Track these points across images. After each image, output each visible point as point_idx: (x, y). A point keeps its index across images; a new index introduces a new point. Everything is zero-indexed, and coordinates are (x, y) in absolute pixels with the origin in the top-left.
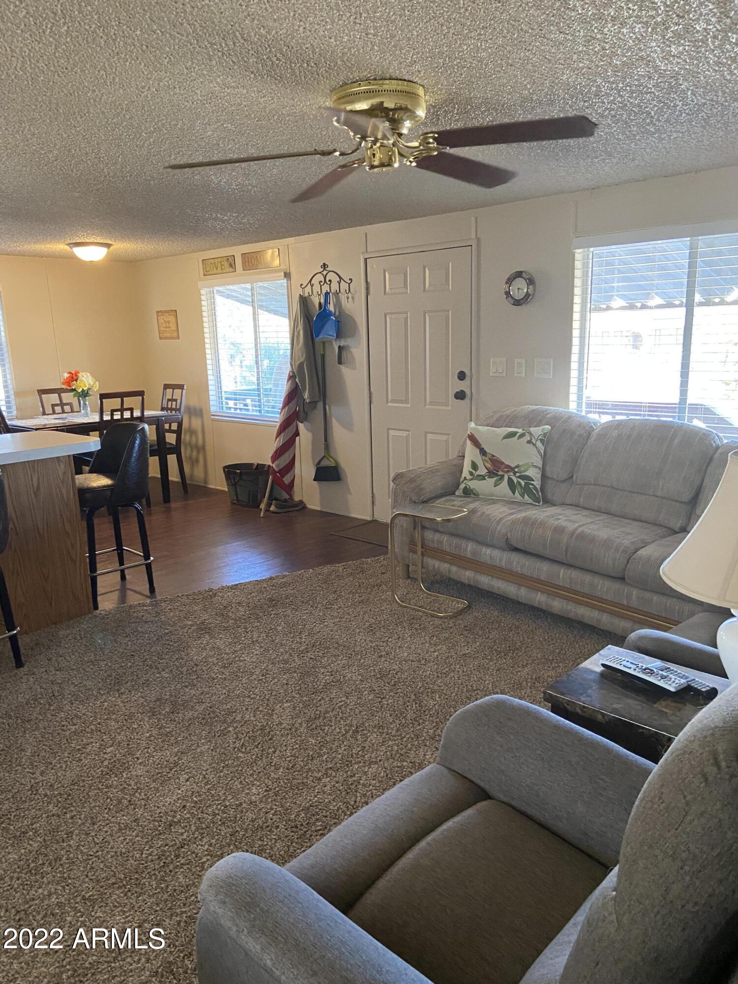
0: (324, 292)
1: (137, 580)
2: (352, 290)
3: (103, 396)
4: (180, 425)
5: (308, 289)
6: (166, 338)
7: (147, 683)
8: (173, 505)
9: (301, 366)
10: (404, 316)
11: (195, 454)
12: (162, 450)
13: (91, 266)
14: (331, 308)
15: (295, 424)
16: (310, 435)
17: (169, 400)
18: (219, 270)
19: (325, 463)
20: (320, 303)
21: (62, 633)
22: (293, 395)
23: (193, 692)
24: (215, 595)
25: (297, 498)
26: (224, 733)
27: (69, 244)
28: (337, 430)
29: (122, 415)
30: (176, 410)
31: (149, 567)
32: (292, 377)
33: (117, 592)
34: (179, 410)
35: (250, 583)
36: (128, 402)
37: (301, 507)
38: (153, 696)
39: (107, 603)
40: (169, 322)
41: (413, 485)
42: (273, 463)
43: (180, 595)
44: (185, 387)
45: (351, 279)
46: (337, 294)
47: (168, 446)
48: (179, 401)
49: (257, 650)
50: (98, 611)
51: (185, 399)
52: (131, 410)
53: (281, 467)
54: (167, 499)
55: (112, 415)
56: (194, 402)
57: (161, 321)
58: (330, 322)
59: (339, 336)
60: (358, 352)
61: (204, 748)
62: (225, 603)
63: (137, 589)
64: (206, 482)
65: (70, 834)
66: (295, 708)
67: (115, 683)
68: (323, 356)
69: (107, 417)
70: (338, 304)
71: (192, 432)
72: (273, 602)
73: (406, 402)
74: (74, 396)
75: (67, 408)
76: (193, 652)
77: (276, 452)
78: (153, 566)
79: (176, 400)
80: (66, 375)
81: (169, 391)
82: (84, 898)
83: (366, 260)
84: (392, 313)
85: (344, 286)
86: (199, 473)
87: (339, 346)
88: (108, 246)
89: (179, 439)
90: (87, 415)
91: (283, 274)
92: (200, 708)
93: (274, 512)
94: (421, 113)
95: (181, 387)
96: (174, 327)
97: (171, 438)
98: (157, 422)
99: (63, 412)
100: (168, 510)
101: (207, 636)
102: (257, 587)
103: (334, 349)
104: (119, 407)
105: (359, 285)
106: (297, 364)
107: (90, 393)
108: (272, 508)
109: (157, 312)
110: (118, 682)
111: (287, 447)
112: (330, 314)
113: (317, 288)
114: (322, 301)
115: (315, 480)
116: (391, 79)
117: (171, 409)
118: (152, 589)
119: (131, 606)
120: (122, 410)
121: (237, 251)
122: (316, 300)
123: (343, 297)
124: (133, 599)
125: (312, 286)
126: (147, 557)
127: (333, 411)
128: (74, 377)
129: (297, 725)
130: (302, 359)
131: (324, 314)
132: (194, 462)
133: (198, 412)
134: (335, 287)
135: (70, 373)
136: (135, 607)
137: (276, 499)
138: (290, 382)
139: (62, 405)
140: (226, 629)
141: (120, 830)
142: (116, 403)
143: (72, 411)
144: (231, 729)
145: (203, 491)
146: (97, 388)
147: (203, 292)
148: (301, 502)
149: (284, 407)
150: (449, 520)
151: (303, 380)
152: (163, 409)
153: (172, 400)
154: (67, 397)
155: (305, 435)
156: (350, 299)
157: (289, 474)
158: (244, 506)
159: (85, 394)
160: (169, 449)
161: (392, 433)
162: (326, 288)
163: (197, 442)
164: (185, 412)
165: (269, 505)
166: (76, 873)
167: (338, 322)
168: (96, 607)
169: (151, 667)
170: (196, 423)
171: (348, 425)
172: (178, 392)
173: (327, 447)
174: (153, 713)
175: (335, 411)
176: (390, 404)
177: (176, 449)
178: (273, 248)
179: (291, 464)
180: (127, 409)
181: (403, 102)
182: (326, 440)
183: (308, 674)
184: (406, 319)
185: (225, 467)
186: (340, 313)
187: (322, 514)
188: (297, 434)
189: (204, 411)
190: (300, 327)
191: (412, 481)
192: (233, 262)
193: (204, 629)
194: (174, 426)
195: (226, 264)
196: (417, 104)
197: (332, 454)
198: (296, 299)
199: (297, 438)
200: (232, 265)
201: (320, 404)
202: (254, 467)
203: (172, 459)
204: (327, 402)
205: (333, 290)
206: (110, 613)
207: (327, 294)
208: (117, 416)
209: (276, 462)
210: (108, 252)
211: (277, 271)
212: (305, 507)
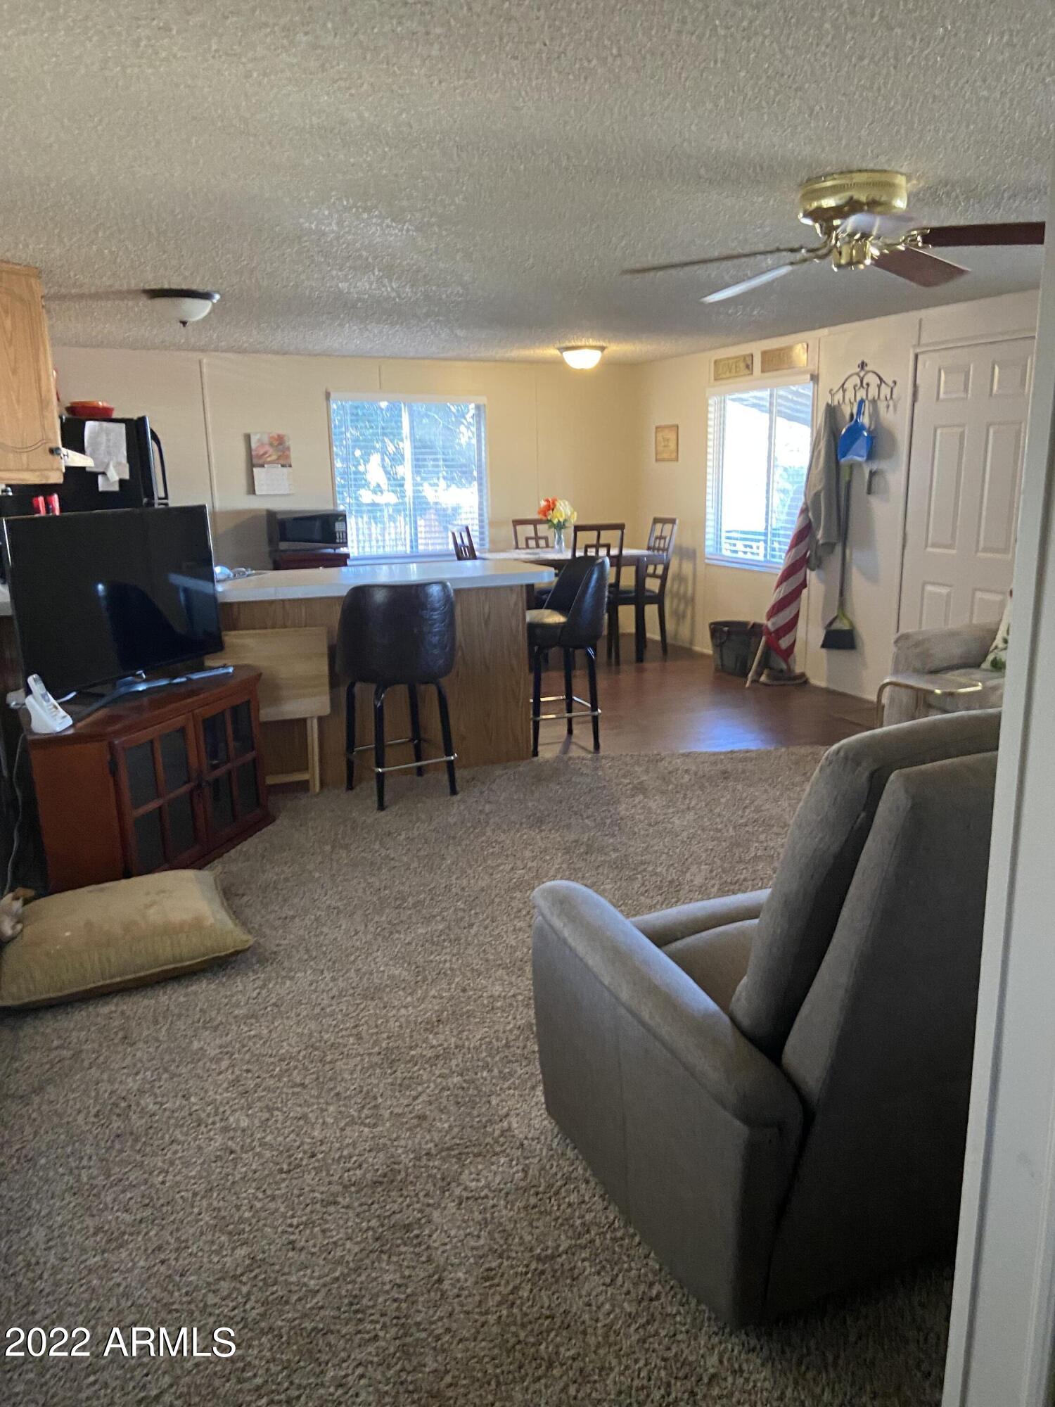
0: (858, 398)
1: (583, 735)
2: (894, 396)
3: (577, 529)
4: (666, 569)
5: (839, 396)
6: (663, 460)
7: (569, 826)
8: (647, 665)
9: (817, 495)
10: (960, 430)
11: (682, 607)
12: (639, 598)
13: (581, 374)
14: (865, 420)
15: (803, 571)
16: (822, 587)
17: (657, 538)
18: (733, 374)
19: (837, 626)
20: (852, 415)
21: (498, 773)
22: (804, 533)
23: (611, 840)
24: (662, 759)
25: (798, 670)
26: (631, 879)
27: (559, 349)
28: (857, 581)
29: (597, 552)
30: (663, 550)
31: (595, 720)
32: (804, 511)
33: (561, 745)
34: (667, 550)
35: (706, 753)
36: (606, 536)
37: (802, 681)
38: (573, 837)
39: (547, 752)
40: (668, 440)
41: (918, 650)
42: (768, 620)
43: (624, 754)
44: (677, 522)
45: (895, 383)
46: (874, 402)
47: (647, 594)
48: (667, 540)
49: (691, 816)
50: (536, 759)
51: (675, 536)
52: (608, 547)
53: (777, 627)
54: (640, 658)
55: (586, 551)
56: (687, 542)
57: (660, 438)
58: (861, 438)
59: (871, 456)
60: (894, 478)
61: (608, 887)
62: (671, 769)
63: (582, 744)
64: (692, 642)
65: (471, 925)
66: (711, 871)
67: (538, 822)
68: (849, 484)
69: (579, 554)
70: (875, 415)
71: (680, 578)
72: (725, 775)
73: (950, 547)
74: (550, 527)
75: (542, 543)
76: (622, 808)
77: (773, 607)
78: (600, 720)
79: (665, 538)
80: (543, 503)
81: (659, 526)
82: (473, 969)
83: (916, 357)
84: (944, 426)
85: (885, 391)
86: (685, 631)
87: (871, 472)
88: (602, 349)
89: (663, 586)
90: (560, 551)
91: (809, 376)
92: (614, 855)
93: (765, 684)
94: (900, 203)
95: (673, 521)
96: (672, 445)
97: (652, 585)
98: (637, 562)
99: (538, 546)
100: (640, 671)
101: (641, 797)
102: (713, 758)
103: (864, 474)
104: (595, 542)
105: (904, 391)
106: (813, 493)
107: (567, 524)
108: (763, 678)
109: (657, 428)
110: (541, 821)
111: (790, 600)
112: (863, 427)
113: (850, 394)
114: (855, 411)
115: (823, 646)
116: (860, 171)
117: (659, 549)
118: (597, 746)
119: (570, 758)
120: (597, 546)
121: (756, 348)
122: (847, 410)
123: (882, 406)
124: (575, 752)
125: (844, 391)
126: (594, 708)
127: (854, 557)
128: (551, 507)
129: (709, 885)
130: (819, 488)
131: (855, 430)
132: (680, 617)
133: (690, 554)
134: (873, 392)
135: (547, 501)
136: (575, 759)
137: (771, 668)
138: (801, 518)
139: (537, 538)
140: (663, 793)
141: (514, 930)
142: (591, 537)
143: (547, 546)
144: (639, 876)
145: (687, 653)
146: (574, 520)
147: (711, 402)
148: (803, 675)
149: (790, 550)
150: (951, 694)
151: (817, 517)
152: (649, 548)
153: (660, 538)
154: (543, 529)
155: (816, 585)
156: (891, 408)
157: (787, 636)
158: (730, 674)
159: (560, 526)
160: (649, 597)
161: (929, 588)
162: (861, 394)
163: (685, 593)
164: (673, 552)
165: (759, 674)
166: (470, 951)
167: (872, 439)
168: (535, 753)
169: (576, 814)
170: (687, 568)
171: (872, 578)
172: (668, 527)
173: (842, 604)
174: (567, 851)
175: (856, 557)
176: (929, 549)
177: (659, 599)
178: (801, 342)
179: (792, 624)
180: (603, 546)
181: (875, 194)
182: (842, 593)
183: (738, 845)
184: (962, 435)
185: (712, 624)
186: (876, 427)
187: (828, 692)
188: (804, 585)
189: (698, 555)
190: (823, 444)
191: (917, 644)
192: (749, 362)
193: (640, 789)
194: (660, 570)
195: (742, 365)
196: (893, 195)
197: (849, 614)
198: (822, 408)
199: (805, 592)
200: (749, 367)
201: (838, 549)
202: (749, 627)
203: (651, 611)
204: (848, 544)
205: (870, 397)
206: (547, 761)
207: (862, 402)
208: (592, 552)
209: (773, 620)
210: (602, 358)
211: (804, 372)
212: (806, 682)
